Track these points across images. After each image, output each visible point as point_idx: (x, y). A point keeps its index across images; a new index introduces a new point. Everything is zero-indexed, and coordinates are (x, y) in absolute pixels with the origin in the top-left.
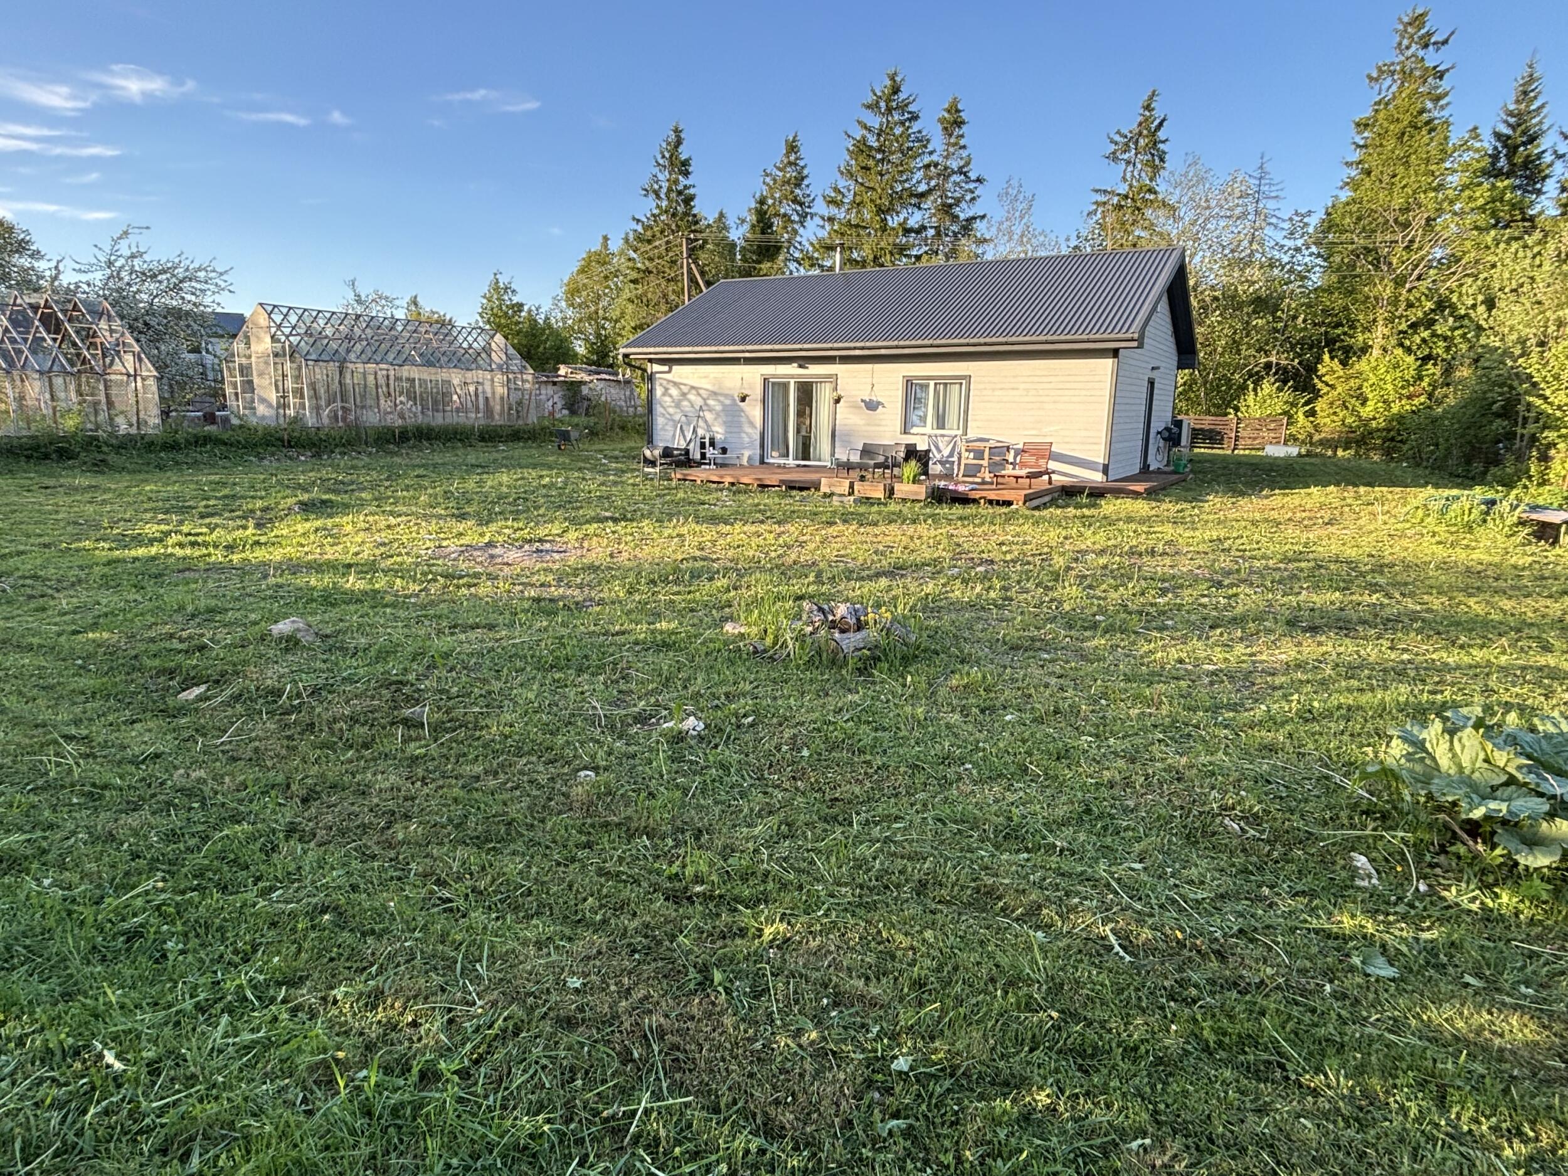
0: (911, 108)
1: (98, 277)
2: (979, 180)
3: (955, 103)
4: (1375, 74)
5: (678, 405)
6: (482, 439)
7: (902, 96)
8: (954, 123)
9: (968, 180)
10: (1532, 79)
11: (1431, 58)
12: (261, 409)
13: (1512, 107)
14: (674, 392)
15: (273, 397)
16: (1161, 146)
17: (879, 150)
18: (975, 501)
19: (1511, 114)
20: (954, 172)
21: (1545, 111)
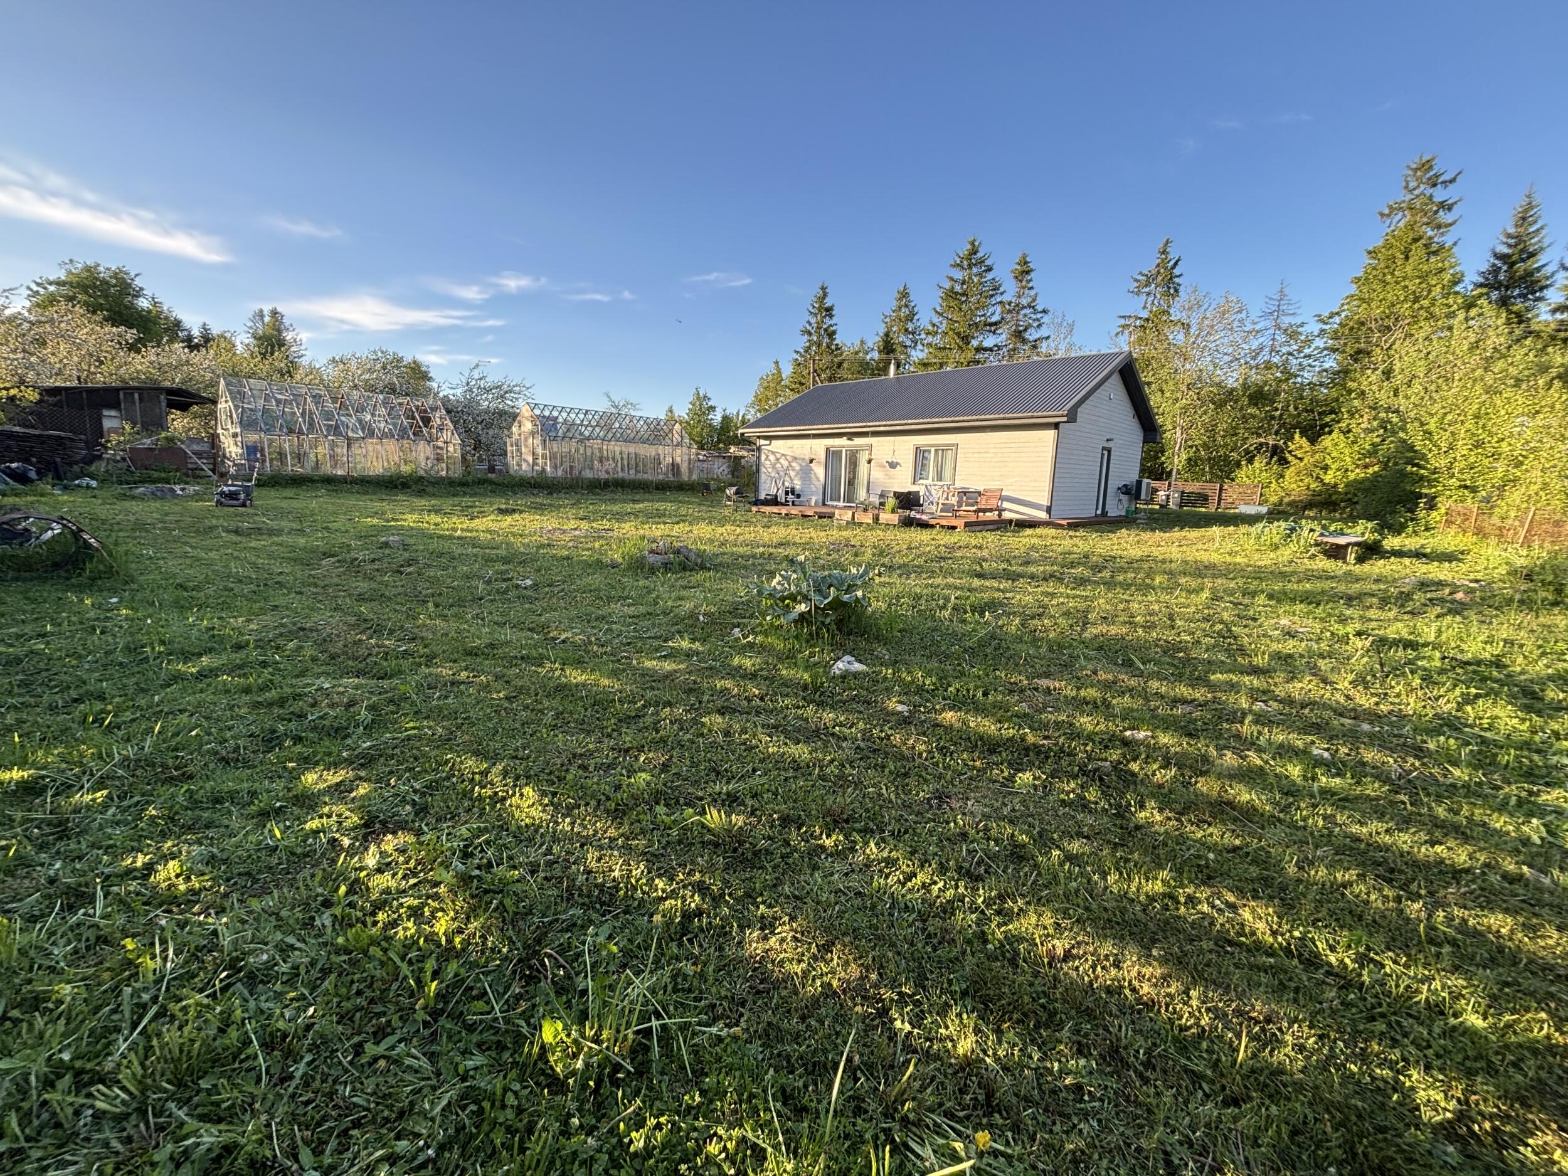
0: (988, 263)
1: (459, 392)
2: (1044, 311)
3: (1024, 256)
4: (1387, 211)
5: (774, 467)
6: (657, 488)
7: (979, 255)
8: (1024, 272)
9: (1036, 312)
10: (1530, 206)
11: (1440, 194)
12: (524, 466)
13: (1512, 230)
14: (772, 457)
15: (530, 459)
16: (1176, 280)
17: (963, 294)
18: (932, 526)
19: (1509, 236)
20: (1024, 307)
21: (1544, 232)
